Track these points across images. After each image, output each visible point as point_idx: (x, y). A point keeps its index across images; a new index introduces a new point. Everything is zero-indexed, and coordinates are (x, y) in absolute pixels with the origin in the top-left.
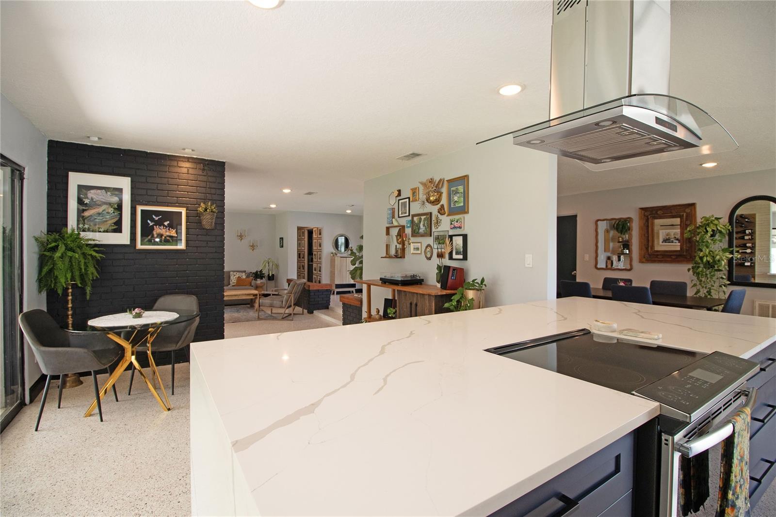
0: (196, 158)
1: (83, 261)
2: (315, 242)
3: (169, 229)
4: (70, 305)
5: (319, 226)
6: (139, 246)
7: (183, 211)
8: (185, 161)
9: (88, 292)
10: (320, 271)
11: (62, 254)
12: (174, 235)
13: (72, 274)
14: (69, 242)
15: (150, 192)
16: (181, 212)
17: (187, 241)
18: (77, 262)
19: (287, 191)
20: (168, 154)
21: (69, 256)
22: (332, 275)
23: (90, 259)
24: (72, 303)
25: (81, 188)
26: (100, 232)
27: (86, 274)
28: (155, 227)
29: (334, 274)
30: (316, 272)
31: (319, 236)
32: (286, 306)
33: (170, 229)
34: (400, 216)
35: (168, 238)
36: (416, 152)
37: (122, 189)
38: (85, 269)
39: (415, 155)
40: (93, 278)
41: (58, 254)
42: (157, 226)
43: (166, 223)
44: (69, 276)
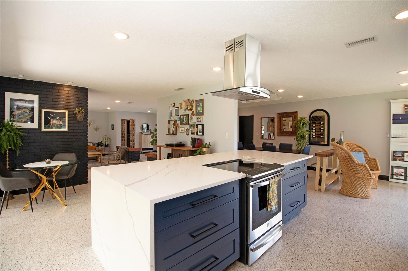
0: (73, 86)
1: (15, 137)
2: (131, 127)
3: (59, 121)
4: (8, 159)
5: (133, 118)
6: (43, 129)
7: (66, 112)
8: (67, 87)
9: (18, 152)
10: (134, 142)
11: (4, 134)
12: (61, 124)
13: (10, 143)
14: (8, 128)
15: (48, 103)
16: (65, 113)
17: (68, 127)
18: (12, 137)
19: (118, 102)
20: (58, 84)
21: (8, 134)
22: (140, 143)
23: (18, 136)
25: (11, 100)
26: (22, 122)
27: (17, 143)
28: (51, 120)
29: (142, 143)
30: (131, 142)
31: (133, 124)
32: (116, 159)
33: (60, 121)
34: (175, 115)
35: (58, 125)
36: (181, 88)
37: (34, 101)
38: (16, 141)
39: (181, 89)
40: (20, 145)
41: (3, 134)
42: (53, 120)
43: (57, 118)
44: (8, 144)
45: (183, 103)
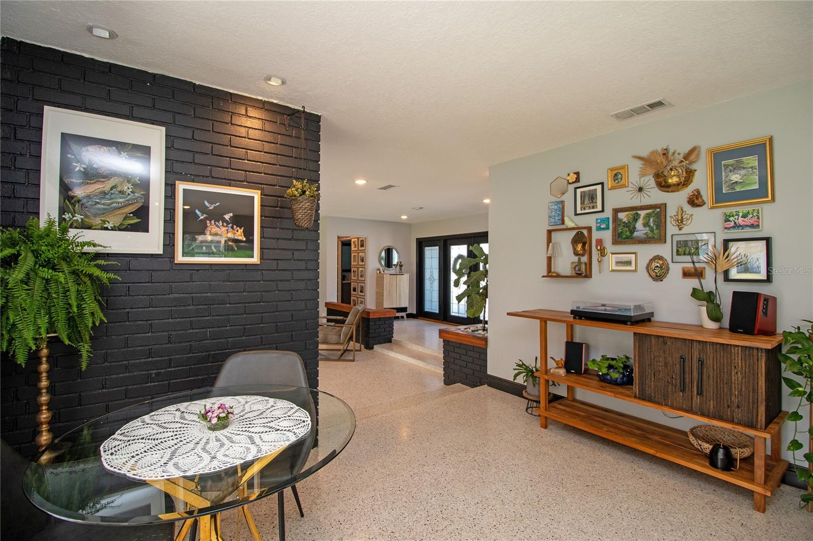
0: (276, 104)
1: (73, 289)
2: (355, 256)
3: (232, 227)
4: (44, 383)
5: (362, 234)
6: (180, 258)
7: (256, 195)
8: (258, 109)
9: (85, 354)
10: (362, 292)
11: (28, 274)
12: (240, 238)
13: (51, 318)
14: (43, 248)
16: (254, 197)
17: (263, 249)
18: (61, 290)
19: (361, 182)
20: (231, 91)
21: (43, 278)
22: (380, 296)
23: (89, 283)
24: (48, 378)
25: (66, 138)
26: (106, 229)
27: (81, 315)
28: (208, 222)
29: (383, 295)
30: (355, 293)
31: (360, 249)
33: (235, 227)
34: (579, 211)
35: (230, 243)
37: (150, 148)
38: (79, 306)
40: (94, 323)
41: (18, 274)
42: (213, 222)
43: (227, 217)
44: (43, 322)
45: (628, 166)
